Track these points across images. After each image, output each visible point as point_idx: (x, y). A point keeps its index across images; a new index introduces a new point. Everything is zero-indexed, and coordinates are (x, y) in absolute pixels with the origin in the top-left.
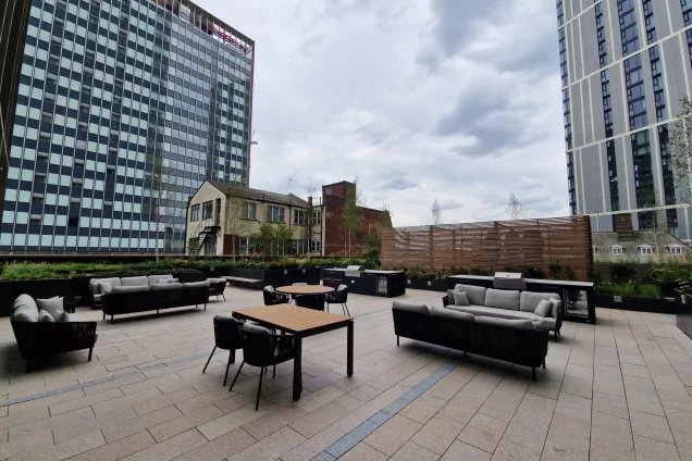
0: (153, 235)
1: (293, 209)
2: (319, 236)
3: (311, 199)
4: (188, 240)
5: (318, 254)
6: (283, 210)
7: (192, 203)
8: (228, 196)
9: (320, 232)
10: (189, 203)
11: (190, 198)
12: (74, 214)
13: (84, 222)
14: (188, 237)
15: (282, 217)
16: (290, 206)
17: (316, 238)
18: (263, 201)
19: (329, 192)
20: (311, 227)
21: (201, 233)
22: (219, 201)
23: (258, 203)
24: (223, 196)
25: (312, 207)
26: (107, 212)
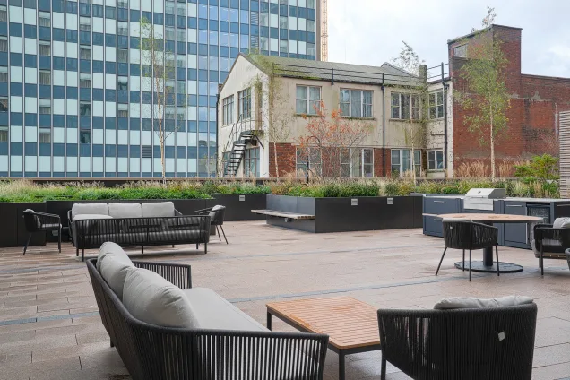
0: (181, 152)
1: (388, 91)
2: (442, 139)
3: (424, 69)
4: (220, 156)
5: (441, 176)
6: (369, 94)
7: (223, 95)
8: (272, 77)
9: (441, 133)
10: (219, 96)
11: (221, 87)
12: (85, 123)
13: (97, 137)
14: (221, 150)
15: (368, 108)
16: (382, 86)
17: (435, 144)
18: (332, 81)
19: (462, 52)
20: (424, 125)
21: (235, 144)
22: (259, 87)
23: (325, 85)
24: (265, 79)
25: (428, 84)
26: (123, 121)
